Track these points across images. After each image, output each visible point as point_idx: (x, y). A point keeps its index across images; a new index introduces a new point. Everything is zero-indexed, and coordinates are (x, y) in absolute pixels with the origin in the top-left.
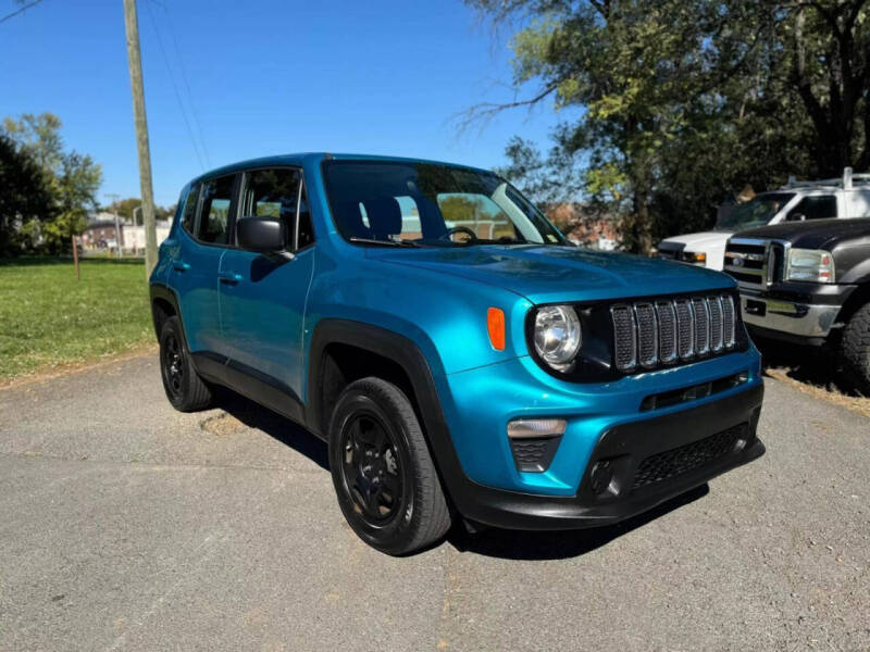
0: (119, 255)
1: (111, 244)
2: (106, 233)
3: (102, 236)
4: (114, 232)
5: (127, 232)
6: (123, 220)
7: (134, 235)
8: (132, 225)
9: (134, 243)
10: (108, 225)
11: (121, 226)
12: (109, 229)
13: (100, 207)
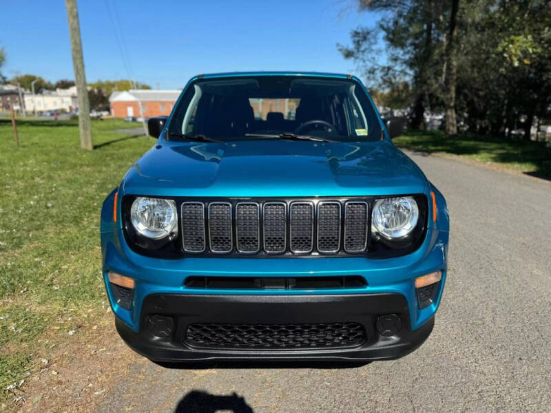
0: (24, 118)
1: (16, 107)
2: (11, 99)
3: (8, 102)
4: (17, 99)
5: (27, 99)
6: (23, 90)
7: (33, 101)
8: (31, 94)
9: (34, 107)
10: (12, 93)
11: (23, 94)
12: (13, 96)
13: (7, 80)
